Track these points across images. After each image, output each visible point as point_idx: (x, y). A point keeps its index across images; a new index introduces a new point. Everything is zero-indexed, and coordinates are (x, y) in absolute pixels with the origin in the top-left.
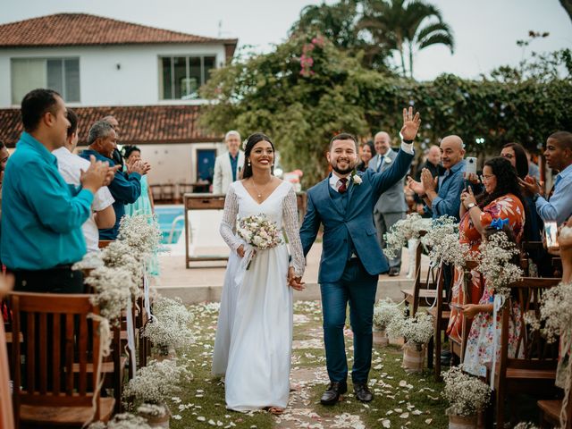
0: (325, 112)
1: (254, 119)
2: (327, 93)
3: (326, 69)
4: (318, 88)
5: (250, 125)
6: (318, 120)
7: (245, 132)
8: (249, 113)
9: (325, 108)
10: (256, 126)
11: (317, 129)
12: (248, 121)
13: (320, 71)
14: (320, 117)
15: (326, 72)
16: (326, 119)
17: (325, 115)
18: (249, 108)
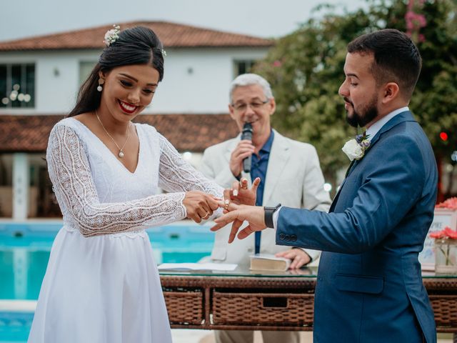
0: (441, 98)
1: (330, 107)
2: (445, 70)
3: (443, 36)
4: (430, 64)
5: (323, 117)
6: (431, 110)
7: (316, 127)
8: (324, 99)
9: (443, 92)
10: (333, 119)
11: (430, 125)
12: (321, 111)
13: (433, 38)
14: (433, 105)
15: (442, 39)
16: (444, 108)
17: (442, 103)
18: (324, 92)
